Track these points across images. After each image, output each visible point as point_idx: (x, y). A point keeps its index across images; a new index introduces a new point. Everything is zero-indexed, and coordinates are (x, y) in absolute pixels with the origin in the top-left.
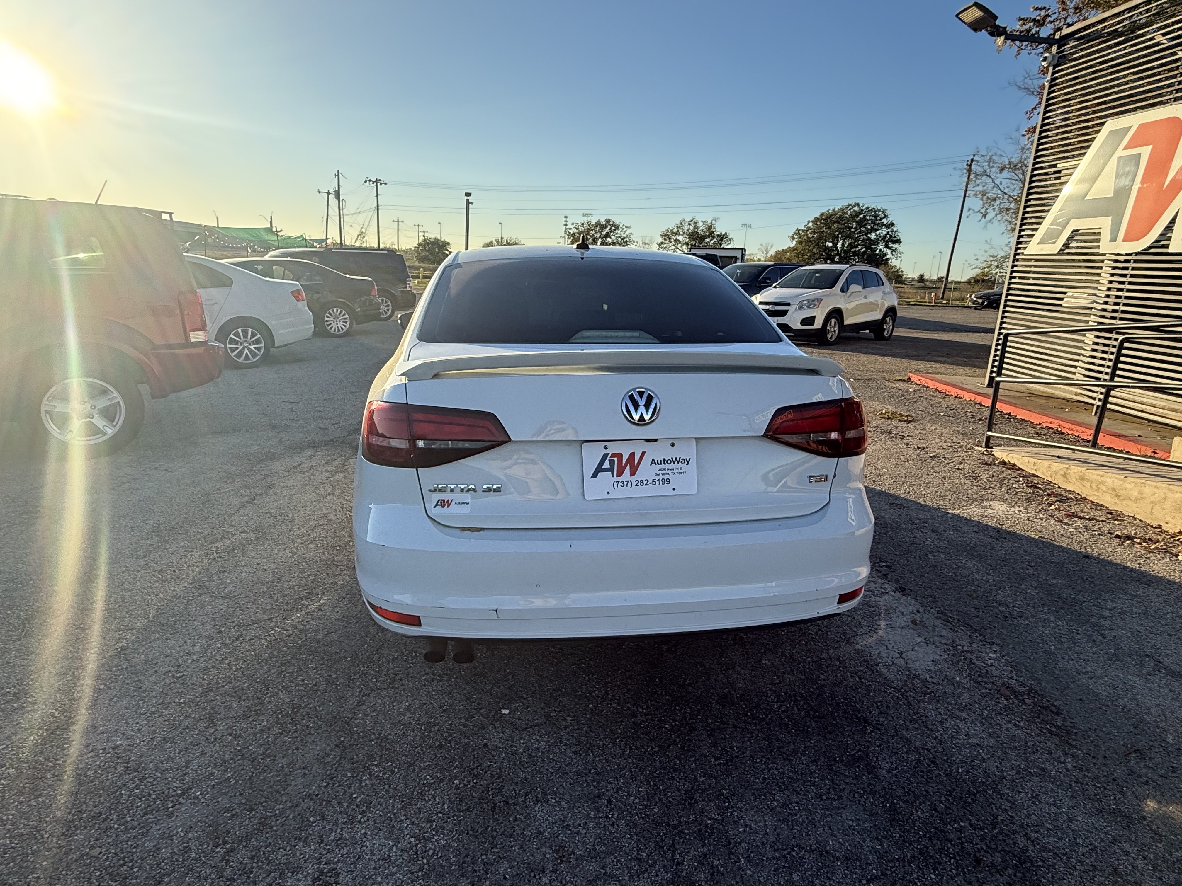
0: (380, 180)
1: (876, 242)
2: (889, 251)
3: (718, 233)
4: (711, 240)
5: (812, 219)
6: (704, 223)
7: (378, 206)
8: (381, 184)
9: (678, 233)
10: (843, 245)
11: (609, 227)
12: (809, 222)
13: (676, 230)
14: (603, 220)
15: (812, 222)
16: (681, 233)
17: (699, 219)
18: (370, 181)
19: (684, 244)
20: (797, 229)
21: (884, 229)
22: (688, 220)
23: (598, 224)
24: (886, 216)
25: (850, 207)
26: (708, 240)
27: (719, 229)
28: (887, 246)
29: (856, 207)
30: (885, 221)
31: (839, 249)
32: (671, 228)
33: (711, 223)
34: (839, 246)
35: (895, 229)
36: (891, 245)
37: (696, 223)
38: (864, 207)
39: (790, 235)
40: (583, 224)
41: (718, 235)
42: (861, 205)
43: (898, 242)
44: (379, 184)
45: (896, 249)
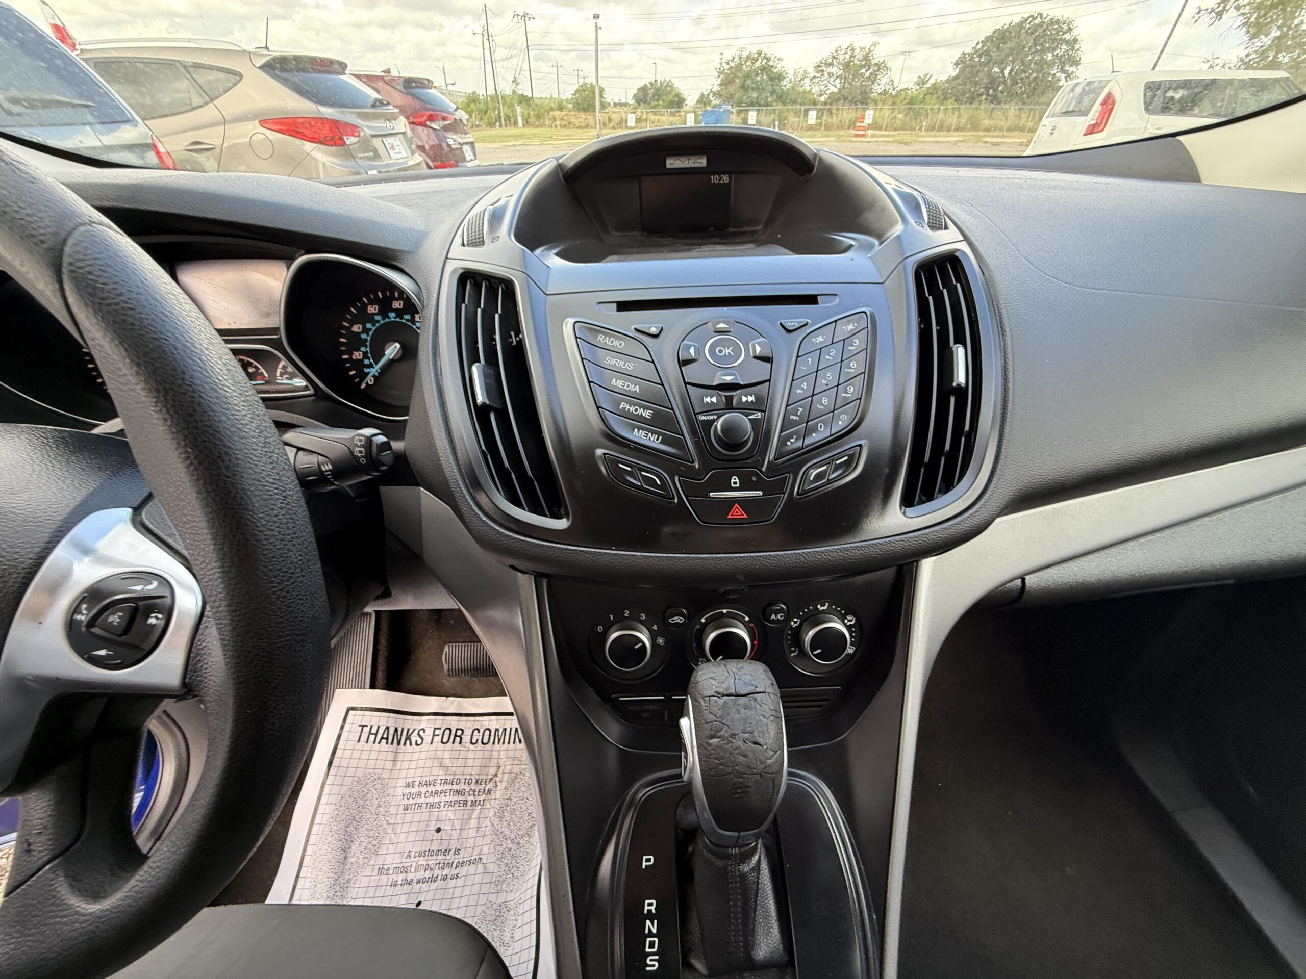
0: (527, 14)
1: (1051, 65)
2: (1063, 76)
3: (876, 61)
4: (866, 71)
5: (983, 38)
6: (862, 49)
7: (528, 47)
8: (529, 18)
9: (831, 64)
10: (1011, 71)
11: (760, 60)
12: (978, 44)
13: (830, 61)
14: (754, 51)
15: (983, 42)
16: (836, 64)
17: (856, 45)
18: (518, 15)
19: (837, 77)
20: (963, 53)
21: (1064, 47)
22: (844, 47)
23: (748, 58)
24: (1070, 30)
25: (1031, 19)
26: (863, 71)
27: (878, 56)
28: (1063, 71)
29: (1039, 18)
30: (1067, 37)
31: (1006, 75)
32: (825, 58)
33: (869, 49)
34: (1007, 72)
35: (1077, 46)
36: (1067, 68)
37: (853, 50)
38: (1048, 18)
39: (954, 61)
40: (734, 58)
41: (876, 64)
42: (1044, 16)
43: (1076, 63)
44: (527, 19)
45: (1073, 72)
